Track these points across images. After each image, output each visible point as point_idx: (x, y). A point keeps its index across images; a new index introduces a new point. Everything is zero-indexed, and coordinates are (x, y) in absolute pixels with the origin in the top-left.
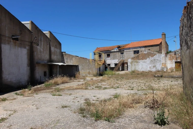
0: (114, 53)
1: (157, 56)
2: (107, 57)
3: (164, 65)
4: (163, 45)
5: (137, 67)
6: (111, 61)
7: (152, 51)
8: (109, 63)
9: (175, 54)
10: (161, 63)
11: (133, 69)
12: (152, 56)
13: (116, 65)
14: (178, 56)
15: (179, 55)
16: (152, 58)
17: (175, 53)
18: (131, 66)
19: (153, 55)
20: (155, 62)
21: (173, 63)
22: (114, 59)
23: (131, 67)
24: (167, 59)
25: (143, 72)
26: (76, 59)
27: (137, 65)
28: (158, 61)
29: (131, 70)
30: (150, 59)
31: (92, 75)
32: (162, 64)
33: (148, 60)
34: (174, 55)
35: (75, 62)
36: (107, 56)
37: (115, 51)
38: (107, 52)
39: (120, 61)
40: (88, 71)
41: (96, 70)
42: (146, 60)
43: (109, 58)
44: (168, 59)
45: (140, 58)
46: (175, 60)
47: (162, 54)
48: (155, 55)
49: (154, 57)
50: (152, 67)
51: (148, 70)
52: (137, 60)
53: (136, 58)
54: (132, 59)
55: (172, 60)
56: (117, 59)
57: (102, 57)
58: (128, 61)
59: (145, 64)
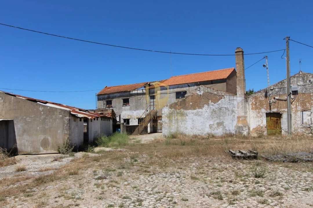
0: (137, 97)
1: (225, 101)
2: (123, 105)
3: (242, 120)
4: (238, 75)
5: (182, 125)
6: (132, 114)
7: (213, 89)
8: (127, 118)
9: (266, 96)
10: (236, 117)
11: (173, 130)
12: (215, 101)
13: (140, 120)
14: (272, 100)
15: (274, 98)
16: (216, 106)
17: (266, 93)
18: (170, 123)
19: (216, 99)
20: (222, 114)
21: (261, 116)
22: (137, 108)
23: (170, 127)
24: (248, 107)
25: (195, 136)
26: (7, 104)
27: (183, 120)
28: (228, 113)
29: (170, 132)
30: (211, 106)
31: (53, 147)
32: (239, 118)
33: (206, 111)
34: (264, 99)
35: (4, 112)
36: (122, 103)
37: (139, 92)
38: (124, 94)
39: (148, 112)
40: (42, 137)
41: (65, 134)
42: (201, 108)
43: (127, 107)
44: (250, 106)
45: (187, 105)
46: (266, 109)
47: (238, 95)
48: (221, 97)
49: (220, 102)
50: (216, 126)
51: (205, 133)
52: (182, 110)
53: (181, 105)
54: (171, 107)
55: (260, 109)
56: (143, 109)
57: (113, 105)
58: (163, 112)
59: (199, 118)
